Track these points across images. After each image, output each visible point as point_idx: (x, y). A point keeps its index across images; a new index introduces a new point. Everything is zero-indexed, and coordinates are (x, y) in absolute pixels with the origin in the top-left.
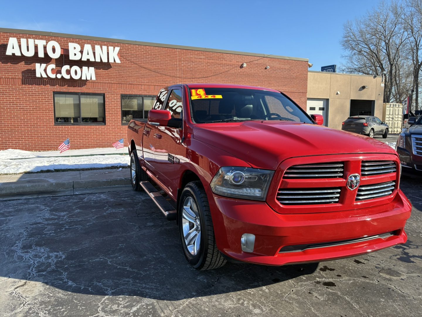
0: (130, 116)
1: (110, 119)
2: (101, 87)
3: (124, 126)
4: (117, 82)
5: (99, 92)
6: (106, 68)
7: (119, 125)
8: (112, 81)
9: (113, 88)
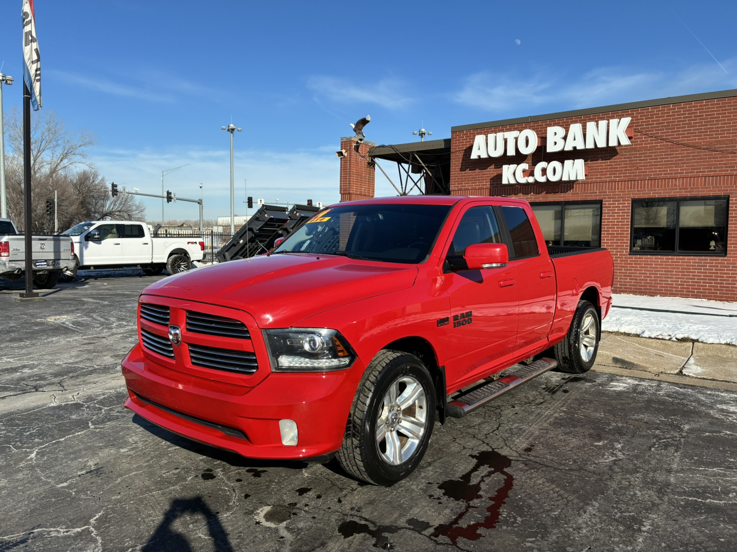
0: (649, 237)
1: (608, 243)
2: (596, 190)
3: (634, 257)
4: (627, 179)
5: (593, 198)
6: (607, 156)
7: (624, 255)
8: (617, 177)
9: (618, 189)
